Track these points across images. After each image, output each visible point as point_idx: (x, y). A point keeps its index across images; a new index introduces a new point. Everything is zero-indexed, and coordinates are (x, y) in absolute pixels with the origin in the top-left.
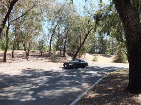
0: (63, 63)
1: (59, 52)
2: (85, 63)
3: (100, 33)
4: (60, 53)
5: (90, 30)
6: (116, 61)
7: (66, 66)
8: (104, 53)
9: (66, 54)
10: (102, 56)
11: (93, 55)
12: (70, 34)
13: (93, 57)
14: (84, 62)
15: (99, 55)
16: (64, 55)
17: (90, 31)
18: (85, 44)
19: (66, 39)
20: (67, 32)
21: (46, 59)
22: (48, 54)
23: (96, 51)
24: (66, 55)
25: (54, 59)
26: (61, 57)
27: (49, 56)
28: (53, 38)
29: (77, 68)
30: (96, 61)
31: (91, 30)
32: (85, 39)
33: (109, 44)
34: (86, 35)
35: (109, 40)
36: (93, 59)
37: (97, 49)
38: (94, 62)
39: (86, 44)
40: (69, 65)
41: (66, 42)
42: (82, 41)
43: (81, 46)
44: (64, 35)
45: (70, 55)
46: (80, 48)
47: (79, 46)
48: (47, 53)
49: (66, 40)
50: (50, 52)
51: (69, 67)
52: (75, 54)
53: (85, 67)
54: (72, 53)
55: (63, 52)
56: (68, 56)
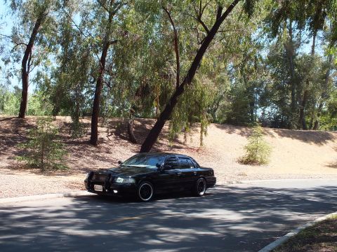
0: (85, 177)
1: (68, 119)
2: (199, 173)
3: (274, 23)
4: (75, 127)
5: (224, 11)
7: (99, 188)
8: (303, 125)
9: (105, 129)
10: (288, 135)
11: (242, 134)
12: (124, 26)
13: (245, 141)
14: (192, 169)
15: (271, 131)
16: (94, 133)
17: (226, 14)
18: (202, 81)
19: (104, 55)
20: (111, 17)
22: (6, 131)
23: (259, 112)
24: (103, 132)
26: (77, 143)
27: (10, 144)
28: (36, 49)
30: (262, 163)
31: (230, 8)
32: (200, 53)
33: (326, 77)
34: (205, 34)
35: (324, 60)
36: (244, 154)
37: (263, 103)
38: (249, 167)
39: (208, 82)
40: (113, 181)
41: (102, 69)
42: (186, 64)
43: (180, 90)
44: (93, 33)
45: (123, 132)
46: (174, 101)
47: (173, 87)
48: (5, 125)
49: (103, 60)
50: (22, 121)
51: (116, 192)
52: (148, 127)
53: (202, 193)
54: (137, 127)
55: (90, 122)
56: (116, 139)
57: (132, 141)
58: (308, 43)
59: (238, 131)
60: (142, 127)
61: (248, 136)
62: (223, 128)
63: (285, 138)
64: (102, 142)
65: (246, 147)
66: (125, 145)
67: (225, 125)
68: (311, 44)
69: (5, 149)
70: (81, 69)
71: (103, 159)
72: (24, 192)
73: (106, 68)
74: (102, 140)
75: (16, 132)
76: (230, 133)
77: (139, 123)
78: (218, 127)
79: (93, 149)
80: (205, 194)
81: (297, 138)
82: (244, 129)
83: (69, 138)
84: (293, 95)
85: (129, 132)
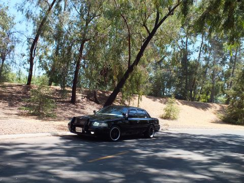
0: (69, 121)
1: (59, 87)
2: (150, 121)
6: (227, 121)
7: (79, 130)
10: (186, 104)
11: (161, 102)
15: (177, 101)
16: (74, 97)
21: (11, 105)
22: (19, 93)
24: (79, 96)
25: (39, 108)
26: (63, 102)
27: (20, 100)
29: (123, 138)
34: (147, 35)
36: (163, 113)
40: (91, 125)
41: (80, 56)
43: (131, 68)
45: (91, 97)
48: (19, 89)
49: (81, 50)
50: (29, 87)
51: (92, 133)
52: (107, 95)
53: (152, 136)
54: (100, 94)
55: (71, 90)
56: (87, 100)
57: (97, 102)
58: (197, 51)
59: (158, 100)
60: (103, 95)
61: (165, 103)
62: (150, 98)
63: (185, 106)
64: (79, 102)
65: (164, 109)
66: (93, 105)
67: (151, 97)
68: (199, 52)
69: (17, 103)
70: (67, 54)
71: (79, 112)
72: (21, 131)
73: (82, 56)
74: (79, 101)
75: (25, 93)
76: (154, 101)
77: (101, 93)
78: (147, 97)
79: (73, 106)
80: (154, 137)
81: (192, 106)
82: (161, 99)
83: (58, 99)
84: (186, 81)
85: (95, 97)
